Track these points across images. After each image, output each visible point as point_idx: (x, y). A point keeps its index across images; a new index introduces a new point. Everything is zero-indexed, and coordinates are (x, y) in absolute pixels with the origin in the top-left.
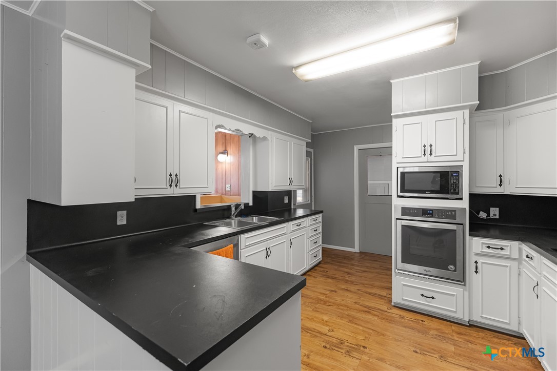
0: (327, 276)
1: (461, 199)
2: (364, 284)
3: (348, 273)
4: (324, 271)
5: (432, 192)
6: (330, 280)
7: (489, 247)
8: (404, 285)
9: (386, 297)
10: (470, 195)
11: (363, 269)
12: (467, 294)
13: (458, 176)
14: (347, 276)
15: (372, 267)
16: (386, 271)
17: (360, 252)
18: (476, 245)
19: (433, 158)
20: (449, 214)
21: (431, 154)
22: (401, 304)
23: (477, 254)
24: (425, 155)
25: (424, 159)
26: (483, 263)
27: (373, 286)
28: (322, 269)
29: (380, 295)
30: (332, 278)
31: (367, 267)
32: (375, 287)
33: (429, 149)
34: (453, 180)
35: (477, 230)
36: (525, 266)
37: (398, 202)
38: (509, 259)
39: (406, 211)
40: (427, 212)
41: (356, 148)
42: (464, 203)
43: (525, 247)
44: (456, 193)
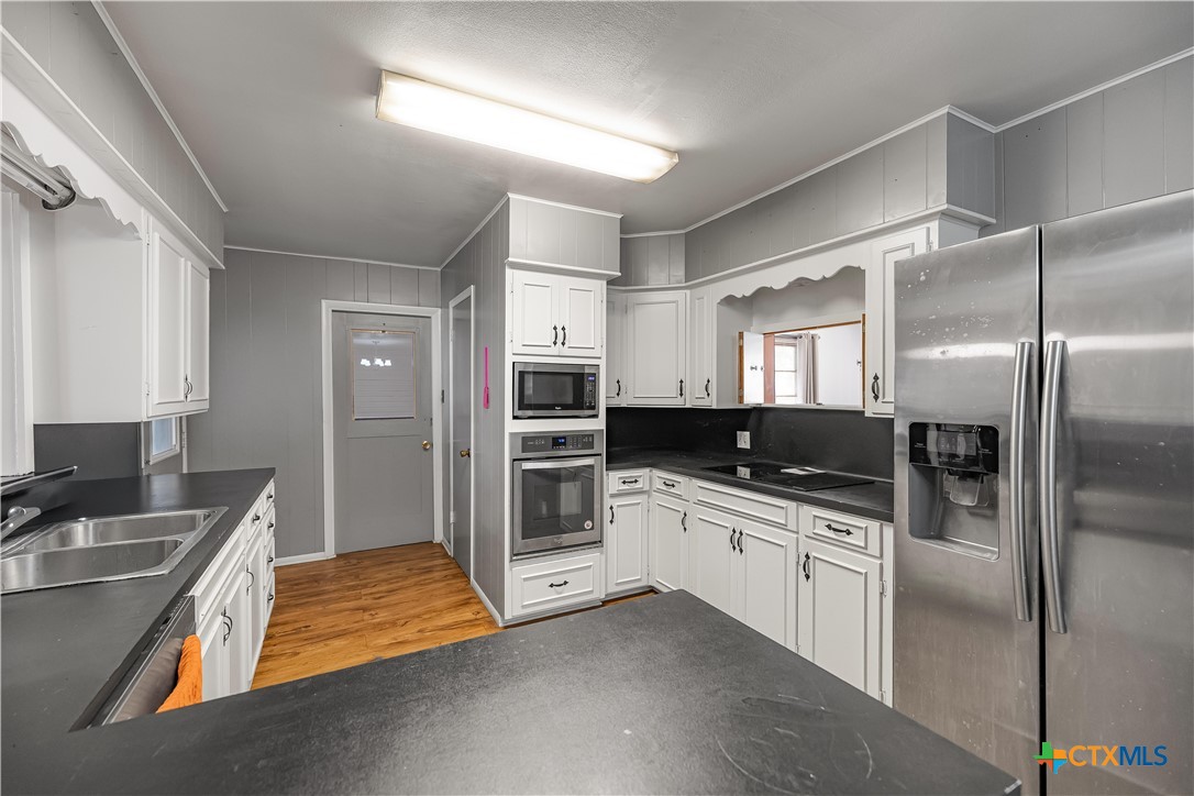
0: (318, 636)
1: (595, 416)
2: (418, 616)
3: (364, 609)
4: (298, 631)
5: (565, 407)
6: (337, 643)
7: (624, 482)
8: (525, 579)
9: (477, 619)
10: (608, 409)
11: (384, 588)
12: (603, 557)
13: (594, 381)
14: (366, 616)
15: (395, 578)
16: (428, 576)
17: (339, 556)
18: (613, 480)
19: (565, 351)
20: (585, 440)
21: (563, 344)
22: (521, 617)
23: (612, 496)
24: (555, 343)
25: (554, 350)
26: (619, 506)
27: (439, 612)
28: (288, 628)
29: (467, 621)
30: (338, 636)
31: (385, 580)
32: (441, 611)
33: (560, 335)
34: (588, 388)
35: (614, 459)
36: (658, 498)
37: (513, 427)
38: (640, 492)
39: (529, 443)
40: (558, 441)
41: (326, 307)
42: (599, 424)
43: (657, 473)
44: (593, 408)
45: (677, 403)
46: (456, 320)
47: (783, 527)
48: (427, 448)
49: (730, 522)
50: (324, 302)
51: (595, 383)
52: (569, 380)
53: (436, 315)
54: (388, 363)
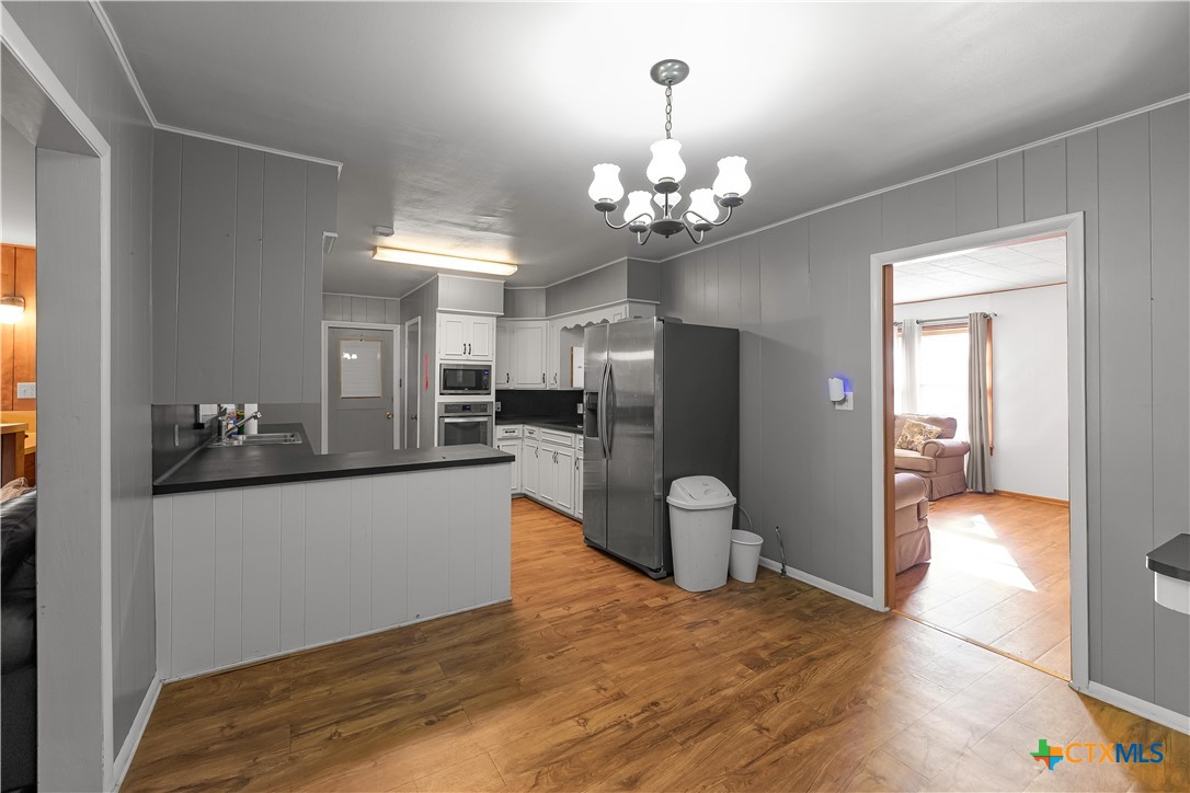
1: (489, 394)
5: (473, 389)
7: (506, 432)
10: (497, 390)
18: (499, 431)
19: (471, 357)
20: (483, 407)
21: (469, 354)
23: (499, 440)
24: (465, 353)
25: (464, 357)
26: (502, 446)
33: (467, 349)
34: (485, 378)
35: (501, 418)
36: (527, 442)
37: (440, 399)
38: (516, 438)
39: (449, 408)
40: (466, 407)
41: (325, 325)
42: (492, 398)
43: (527, 427)
44: (487, 389)
45: (541, 387)
46: (410, 332)
47: (570, 446)
48: (390, 418)
49: (553, 448)
50: (323, 322)
51: (489, 375)
52: (474, 373)
53: (397, 329)
54: (354, 357)
